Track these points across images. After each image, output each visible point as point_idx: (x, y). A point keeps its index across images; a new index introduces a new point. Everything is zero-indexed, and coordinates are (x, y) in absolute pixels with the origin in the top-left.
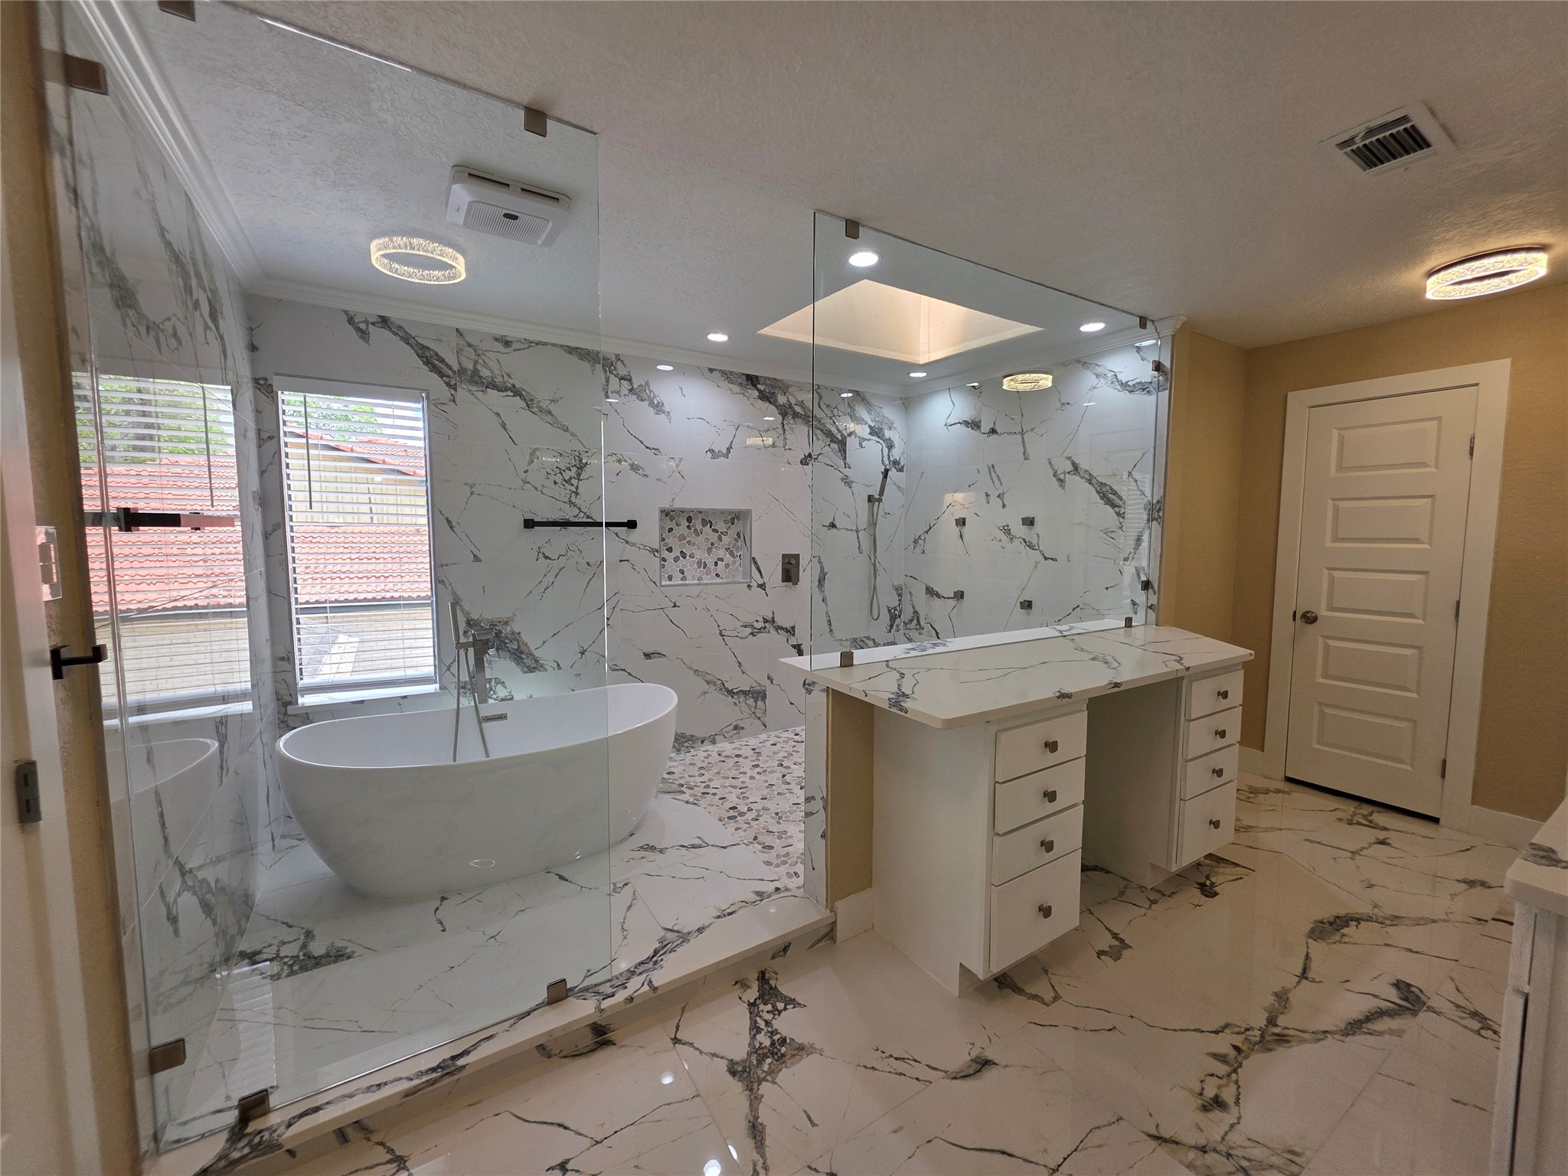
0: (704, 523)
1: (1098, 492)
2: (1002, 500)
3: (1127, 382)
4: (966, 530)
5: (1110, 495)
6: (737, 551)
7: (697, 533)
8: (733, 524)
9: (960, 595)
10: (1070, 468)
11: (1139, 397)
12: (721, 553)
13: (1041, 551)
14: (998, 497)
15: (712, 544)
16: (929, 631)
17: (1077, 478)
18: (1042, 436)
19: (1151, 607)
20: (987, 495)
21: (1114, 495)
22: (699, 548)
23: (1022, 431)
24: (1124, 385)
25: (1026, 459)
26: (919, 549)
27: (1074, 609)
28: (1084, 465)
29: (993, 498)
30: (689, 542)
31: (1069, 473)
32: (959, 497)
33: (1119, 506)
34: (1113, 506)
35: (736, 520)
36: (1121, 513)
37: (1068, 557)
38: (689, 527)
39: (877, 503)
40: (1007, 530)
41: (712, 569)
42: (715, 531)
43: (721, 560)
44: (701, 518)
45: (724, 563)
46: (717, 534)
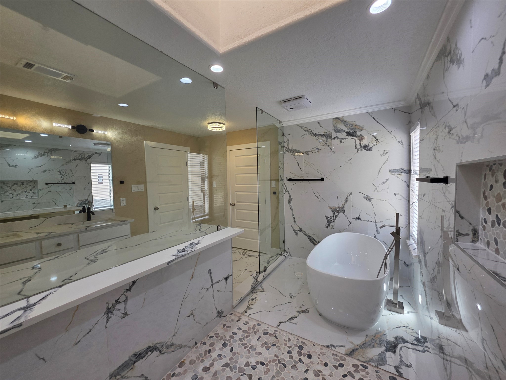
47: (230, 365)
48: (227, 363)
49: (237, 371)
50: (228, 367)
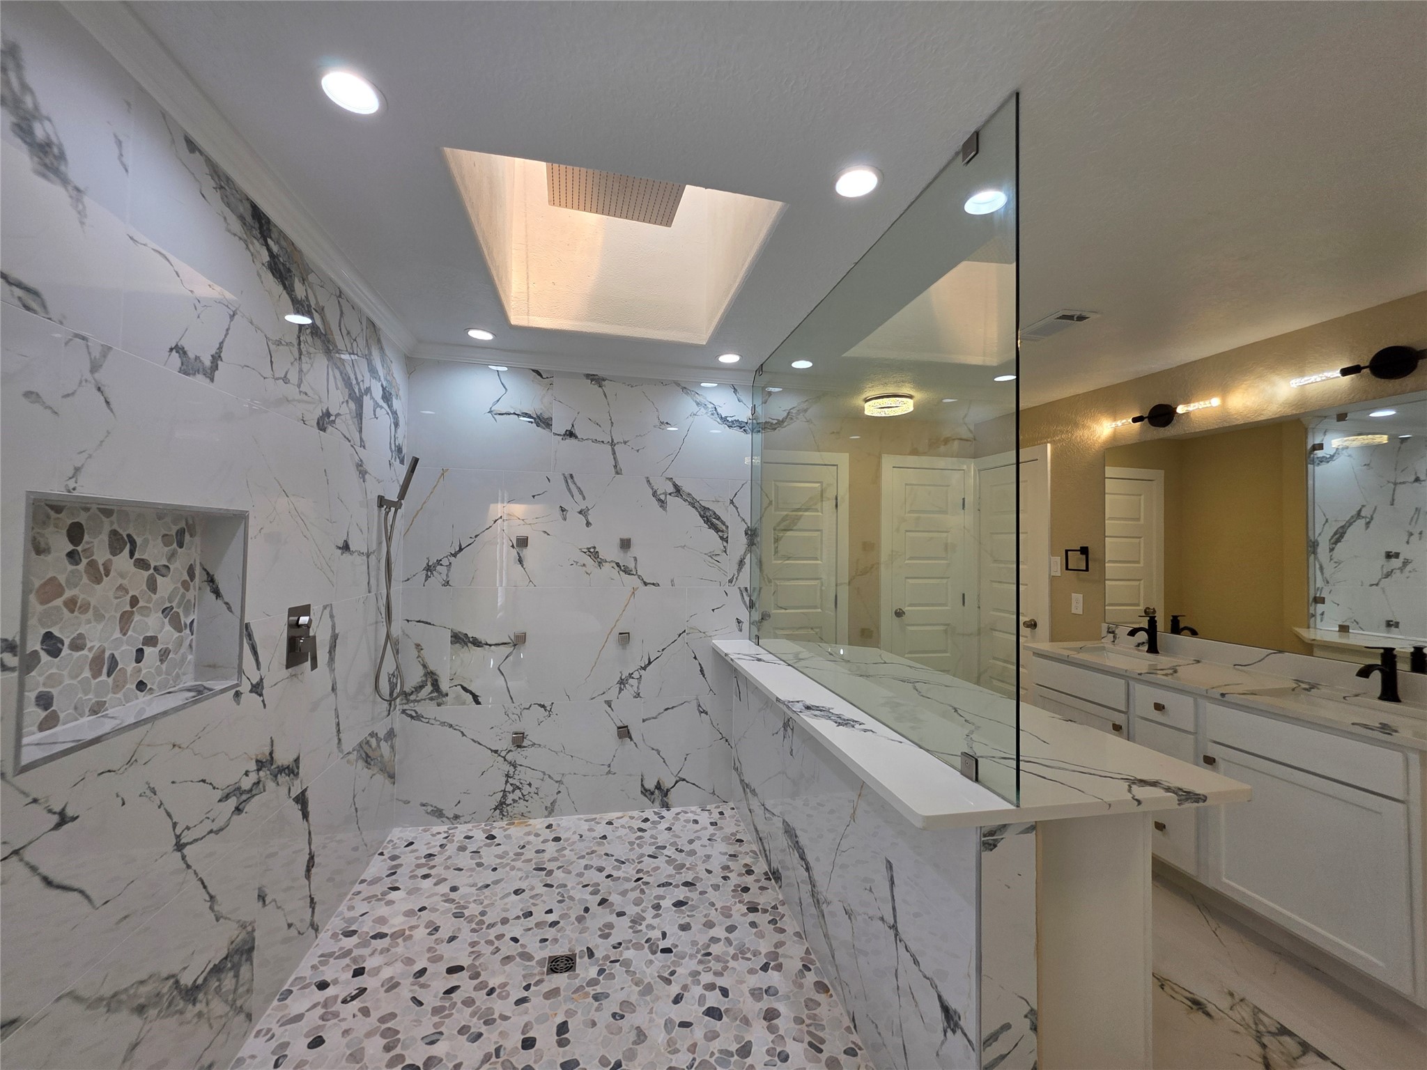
0: (118, 542)
1: (702, 517)
2: (586, 516)
3: (726, 417)
4: (527, 553)
5: (714, 520)
6: (187, 612)
7: (97, 574)
8: (181, 545)
9: (519, 641)
10: (671, 489)
11: (736, 433)
12: (153, 623)
13: (639, 576)
14: (580, 512)
15: (134, 601)
16: (458, 697)
17: (679, 500)
18: (638, 451)
19: (753, 623)
20: (563, 510)
21: (718, 520)
22: (99, 617)
23: (612, 441)
24: (724, 420)
25: (617, 473)
26: (436, 580)
27: (680, 635)
28: (686, 487)
29: (573, 515)
30: (71, 604)
31: (670, 494)
32: (518, 509)
33: (722, 531)
34: (717, 530)
35: (187, 536)
36: (725, 537)
37: (672, 581)
38: (73, 556)
39: (393, 509)
40: (593, 553)
41: (129, 670)
42: (142, 564)
43: (151, 641)
44: (107, 529)
45: (157, 650)
46: (146, 574)
47: (738, 1058)
48: (748, 1056)
49: (712, 1060)
50: (737, 1050)
